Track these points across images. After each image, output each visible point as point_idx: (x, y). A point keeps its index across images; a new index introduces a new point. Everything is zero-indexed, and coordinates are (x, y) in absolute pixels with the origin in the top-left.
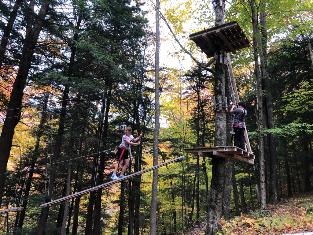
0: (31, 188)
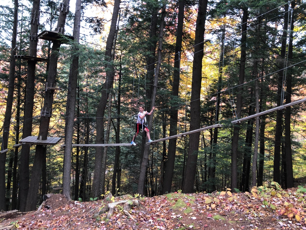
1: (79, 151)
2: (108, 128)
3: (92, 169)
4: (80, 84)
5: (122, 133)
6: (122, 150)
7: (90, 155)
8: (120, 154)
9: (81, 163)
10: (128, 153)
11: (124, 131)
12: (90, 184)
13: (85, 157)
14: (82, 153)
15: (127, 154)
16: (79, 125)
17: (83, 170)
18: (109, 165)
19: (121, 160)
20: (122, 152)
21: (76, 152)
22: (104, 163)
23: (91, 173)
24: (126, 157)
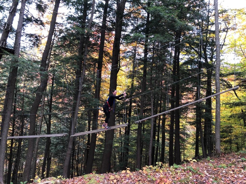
0: (132, 112)
1: (13, 143)
2: (41, 123)
3: (25, 158)
4: (17, 86)
5: (53, 127)
6: (53, 141)
7: (23, 146)
8: (51, 145)
9: (14, 153)
10: (58, 143)
11: (55, 125)
12: (22, 172)
13: (18, 148)
14: (16, 145)
15: (56, 145)
16: (14, 120)
17: (16, 159)
18: (41, 155)
19: (51, 150)
20: (52, 143)
21: (10, 144)
22: (36, 153)
23: (23, 162)
24: (56, 147)
